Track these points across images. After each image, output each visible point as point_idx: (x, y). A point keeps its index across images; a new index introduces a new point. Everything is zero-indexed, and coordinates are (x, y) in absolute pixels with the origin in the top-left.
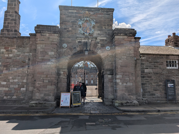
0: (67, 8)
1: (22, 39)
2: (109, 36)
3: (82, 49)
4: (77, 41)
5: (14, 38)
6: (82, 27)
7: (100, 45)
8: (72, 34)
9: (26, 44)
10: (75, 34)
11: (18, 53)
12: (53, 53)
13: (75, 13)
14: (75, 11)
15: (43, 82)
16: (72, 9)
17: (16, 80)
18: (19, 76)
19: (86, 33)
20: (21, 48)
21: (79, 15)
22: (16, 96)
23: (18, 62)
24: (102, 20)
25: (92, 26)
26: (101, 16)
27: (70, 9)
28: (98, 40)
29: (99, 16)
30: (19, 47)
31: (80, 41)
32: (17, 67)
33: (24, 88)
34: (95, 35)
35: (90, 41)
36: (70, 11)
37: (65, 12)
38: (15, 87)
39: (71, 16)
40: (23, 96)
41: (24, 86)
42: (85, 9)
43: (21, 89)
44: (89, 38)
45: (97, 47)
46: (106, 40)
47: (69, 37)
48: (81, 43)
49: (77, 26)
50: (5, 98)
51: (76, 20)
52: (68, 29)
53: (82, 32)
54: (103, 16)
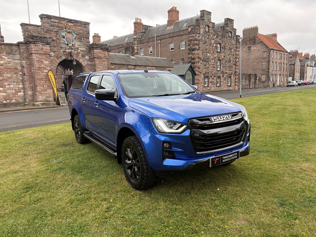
0: (50, 17)
1: (10, 46)
2: (88, 47)
3: (67, 58)
4: (62, 51)
5: (2, 44)
6: (65, 38)
7: (81, 54)
8: (57, 43)
9: (15, 51)
10: (60, 43)
11: (9, 60)
12: (47, 62)
13: (58, 23)
14: (57, 21)
15: (43, 87)
16: (54, 18)
17: (12, 86)
18: (14, 82)
19: (70, 43)
20: (10, 55)
21: (61, 25)
22: (15, 100)
23: (11, 69)
24: (81, 32)
25: (74, 38)
26: (79, 28)
27: (53, 18)
28: (79, 51)
29: (78, 27)
30: (8, 54)
31: (64, 51)
32: (11, 73)
33: (21, 92)
34: (76, 46)
35: (73, 51)
36: (53, 20)
37: (48, 21)
38: (12, 92)
39: (53, 26)
40: (21, 99)
41: (21, 91)
42: (66, 20)
43: (18, 94)
44: (72, 48)
45: (79, 57)
46: (85, 51)
47: (55, 47)
48: (66, 53)
49: (60, 36)
50: (5, 102)
51: (59, 30)
52: (53, 38)
53: (66, 43)
54: (81, 28)
